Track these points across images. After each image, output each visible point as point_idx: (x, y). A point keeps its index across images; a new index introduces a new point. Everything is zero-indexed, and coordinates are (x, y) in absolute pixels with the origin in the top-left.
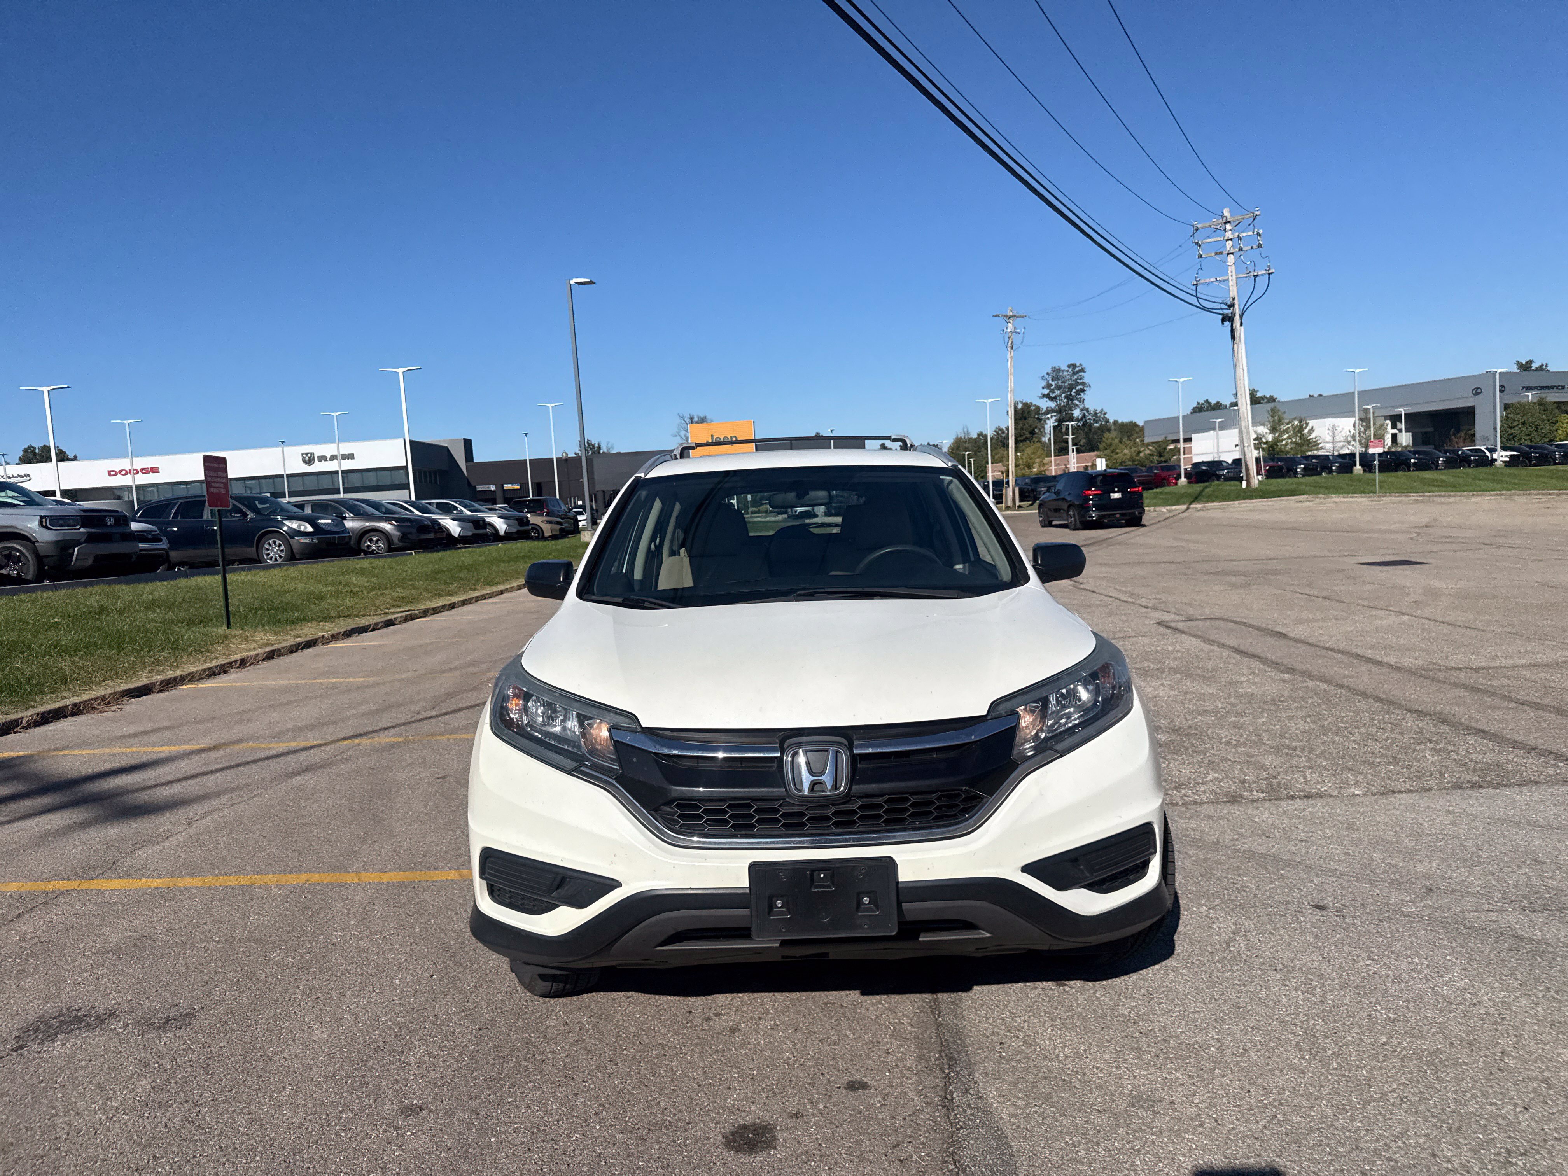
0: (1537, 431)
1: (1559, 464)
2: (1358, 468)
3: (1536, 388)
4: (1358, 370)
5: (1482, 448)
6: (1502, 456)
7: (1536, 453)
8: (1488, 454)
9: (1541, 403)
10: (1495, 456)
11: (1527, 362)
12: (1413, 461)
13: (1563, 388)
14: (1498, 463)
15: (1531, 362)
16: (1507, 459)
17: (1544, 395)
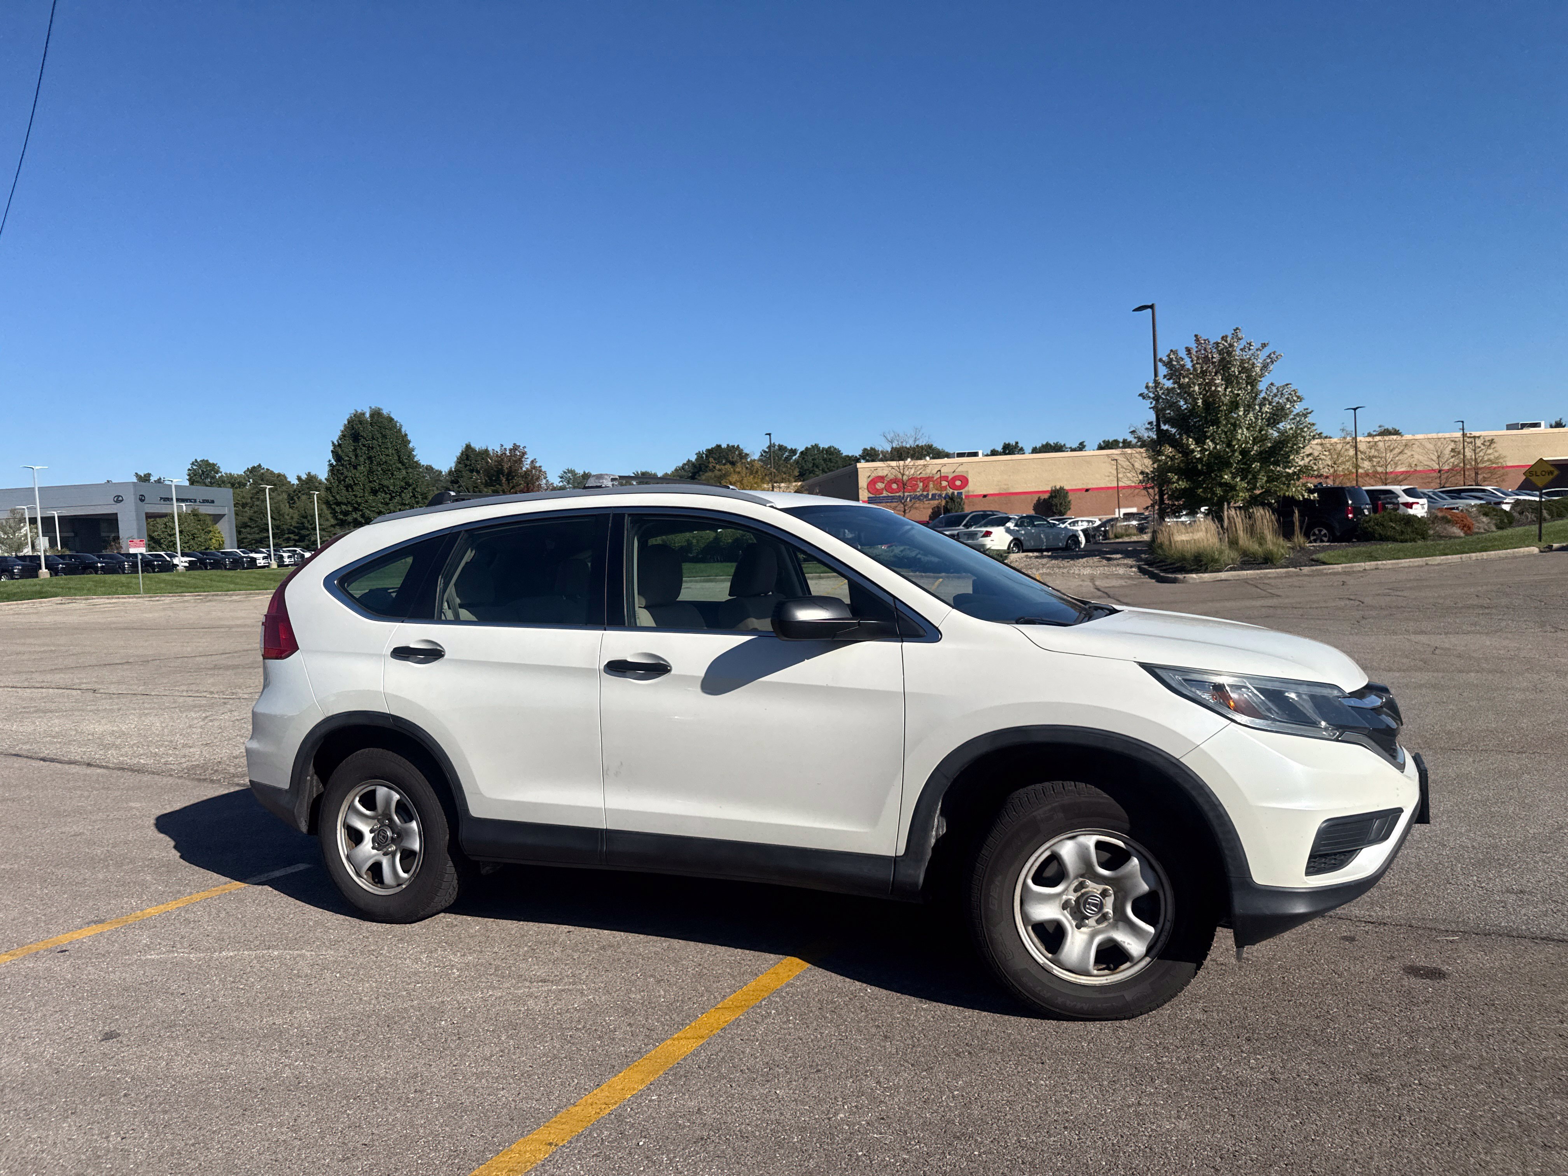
0: (193, 539)
1: (229, 569)
2: (44, 572)
3: (190, 501)
4: (37, 467)
5: (162, 553)
6: (181, 561)
7: (209, 559)
8: (168, 559)
9: (195, 514)
10: (176, 561)
11: (145, 475)
12: (99, 565)
13: (213, 502)
14: (180, 568)
15: (149, 475)
16: (187, 565)
17: (196, 507)
